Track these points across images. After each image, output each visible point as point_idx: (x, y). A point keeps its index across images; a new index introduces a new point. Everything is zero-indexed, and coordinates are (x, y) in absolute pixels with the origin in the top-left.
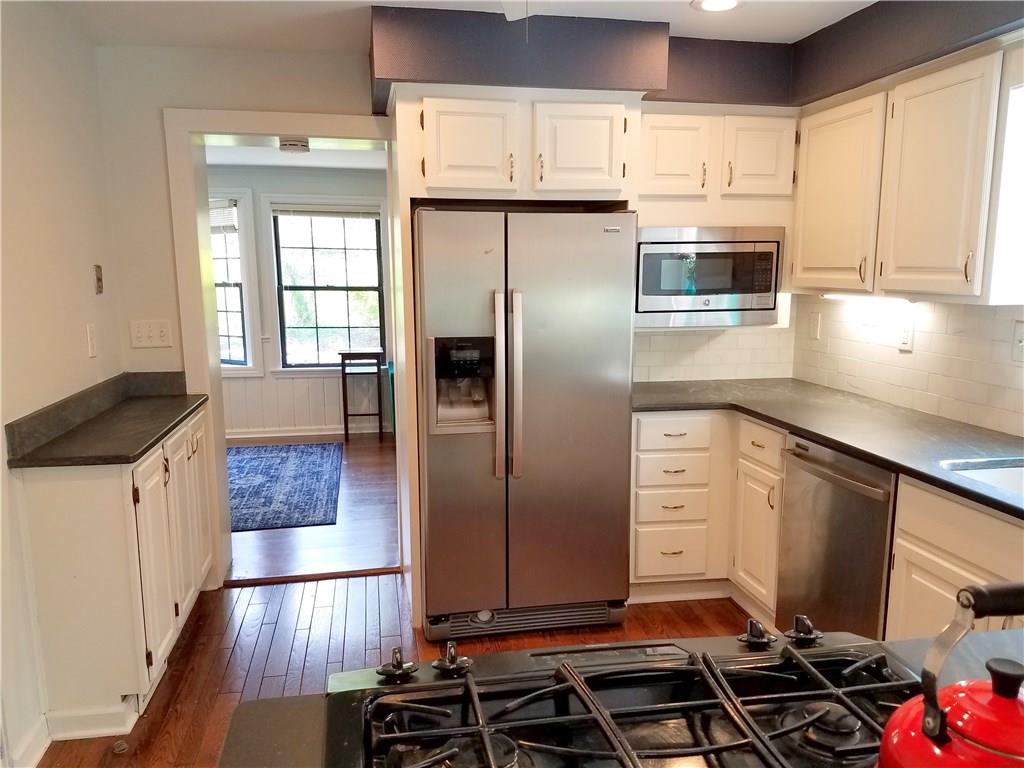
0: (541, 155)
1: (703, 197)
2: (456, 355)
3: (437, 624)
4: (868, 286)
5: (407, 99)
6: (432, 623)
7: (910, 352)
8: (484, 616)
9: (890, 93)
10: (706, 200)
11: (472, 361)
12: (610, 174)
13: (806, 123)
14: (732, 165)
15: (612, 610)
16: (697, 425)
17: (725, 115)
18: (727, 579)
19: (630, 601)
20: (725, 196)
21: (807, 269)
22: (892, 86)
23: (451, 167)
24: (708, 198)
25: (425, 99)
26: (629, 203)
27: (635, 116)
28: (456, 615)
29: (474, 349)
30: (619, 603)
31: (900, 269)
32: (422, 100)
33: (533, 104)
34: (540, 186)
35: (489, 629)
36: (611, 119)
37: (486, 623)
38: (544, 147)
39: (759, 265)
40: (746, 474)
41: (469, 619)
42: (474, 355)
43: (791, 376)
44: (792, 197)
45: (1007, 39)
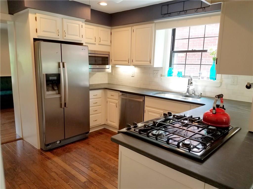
0: (65, 31)
1: (95, 44)
2: (51, 78)
3: (48, 146)
4: (130, 64)
5: (31, 13)
6: (47, 146)
7: (134, 77)
8: (58, 142)
9: (132, 27)
10: (96, 45)
11: (55, 80)
12: (80, 37)
13: (113, 31)
14: (100, 37)
15: (87, 134)
16: (99, 92)
17: (98, 27)
18: (105, 124)
19: (90, 132)
20: (99, 44)
21: (115, 61)
22: (133, 26)
23: (44, 31)
24: (96, 44)
25: (37, 14)
26: (84, 44)
27: (84, 25)
28: (52, 143)
29: (55, 76)
30: (88, 132)
31: (136, 61)
32: (36, 14)
33: (62, 19)
34: (65, 38)
35: (60, 145)
36: (79, 25)
37: (59, 143)
38: (65, 29)
39: (106, 59)
40: (109, 102)
41: (55, 143)
42: (55, 78)
43: (107, 83)
44: (110, 46)
45: (155, 21)
